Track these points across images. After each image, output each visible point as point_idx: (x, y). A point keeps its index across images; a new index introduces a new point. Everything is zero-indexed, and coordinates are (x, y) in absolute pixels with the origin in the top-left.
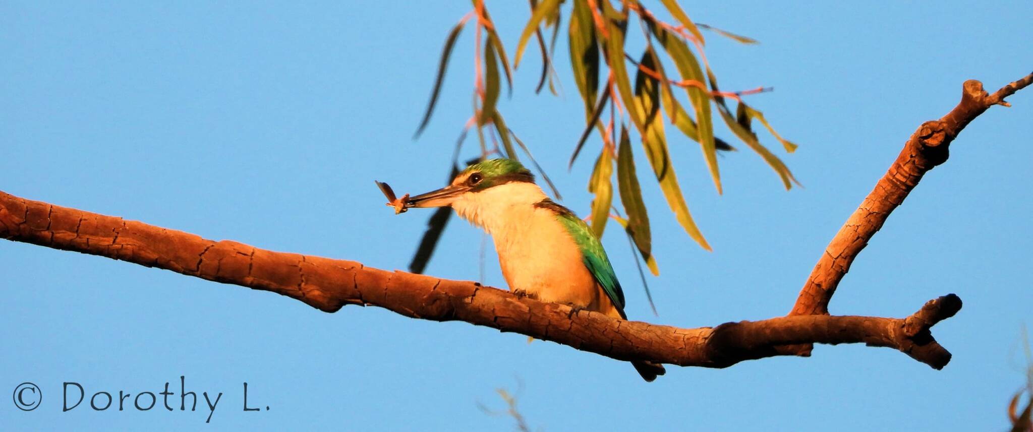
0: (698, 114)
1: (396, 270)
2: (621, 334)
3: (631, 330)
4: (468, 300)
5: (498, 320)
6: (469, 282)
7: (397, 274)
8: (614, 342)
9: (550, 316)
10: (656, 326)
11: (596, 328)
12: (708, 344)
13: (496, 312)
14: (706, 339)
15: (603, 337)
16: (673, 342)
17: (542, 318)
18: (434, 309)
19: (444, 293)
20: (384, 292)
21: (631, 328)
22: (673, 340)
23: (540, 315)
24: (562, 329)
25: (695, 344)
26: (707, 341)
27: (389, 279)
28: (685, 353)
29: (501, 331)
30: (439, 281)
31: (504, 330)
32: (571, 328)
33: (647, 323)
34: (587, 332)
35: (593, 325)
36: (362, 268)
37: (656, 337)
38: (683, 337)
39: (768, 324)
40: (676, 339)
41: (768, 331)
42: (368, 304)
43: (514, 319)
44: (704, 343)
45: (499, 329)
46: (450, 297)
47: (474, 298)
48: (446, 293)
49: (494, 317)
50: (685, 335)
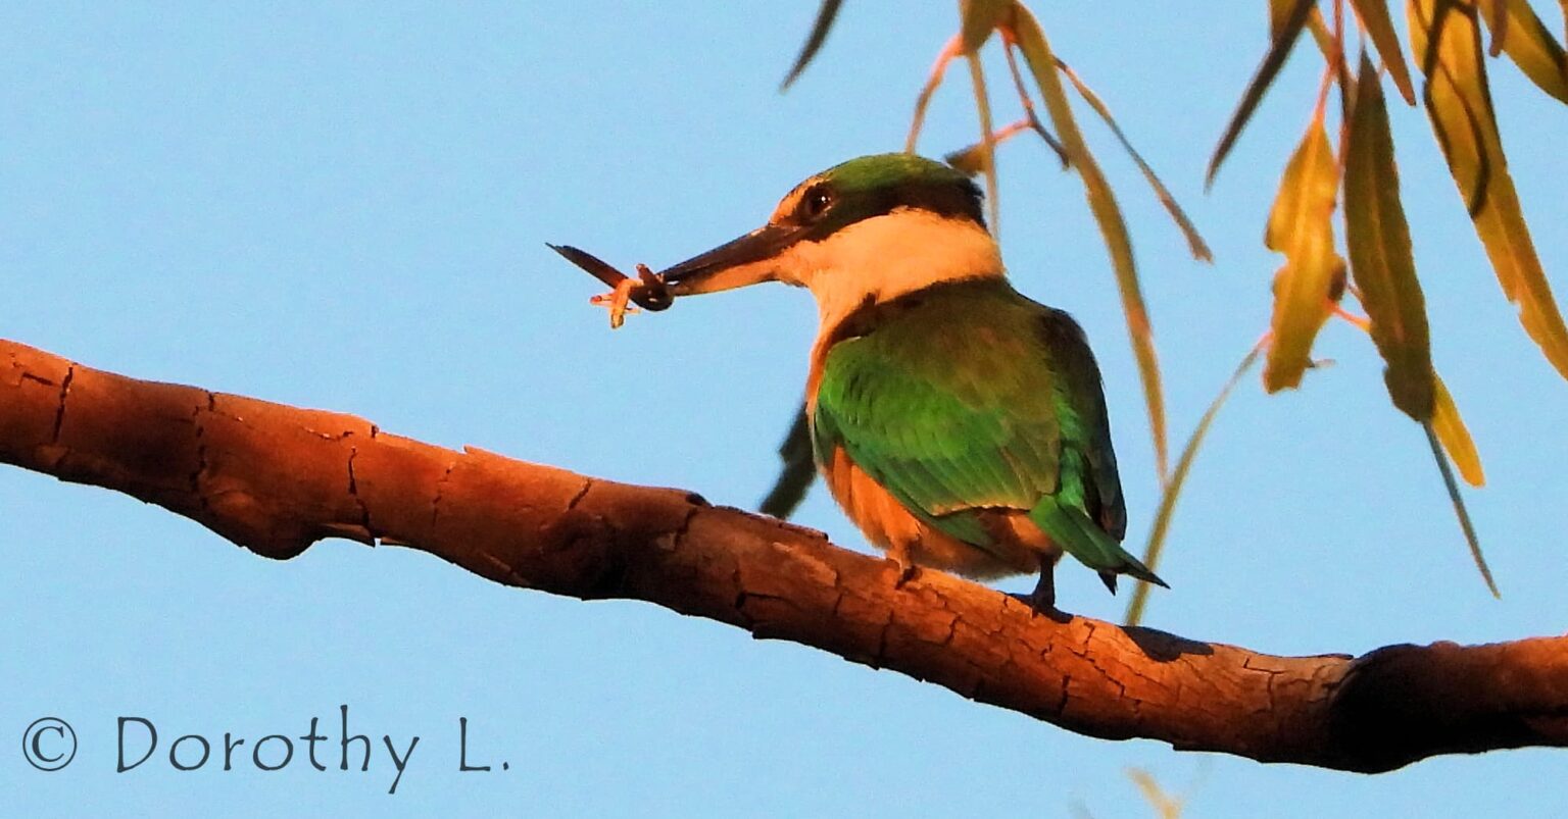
1: (469, 445)
2: (1092, 661)
3: (1122, 651)
4: (667, 543)
5: (748, 603)
6: (671, 490)
7: (471, 459)
8: (1071, 684)
9: (896, 599)
12: (1337, 702)
13: (743, 579)
15: (1042, 668)
16: (1236, 689)
17: (872, 605)
18: (567, 562)
19: (600, 517)
20: (432, 506)
21: (1123, 646)
22: (1236, 684)
23: (867, 595)
24: (925, 637)
25: (1300, 700)
26: (1335, 693)
27: (448, 471)
28: (1271, 722)
30: (589, 485)
31: (762, 633)
32: (951, 636)
34: (996, 650)
35: (1015, 629)
36: (373, 436)
38: (1267, 680)
40: (1249, 684)
42: (385, 539)
43: (791, 603)
44: (1327, 699)
45: (750, 630)
46: (614, 531)
47: (683, 536)
49: (736, 593)
50: (1274, 673)
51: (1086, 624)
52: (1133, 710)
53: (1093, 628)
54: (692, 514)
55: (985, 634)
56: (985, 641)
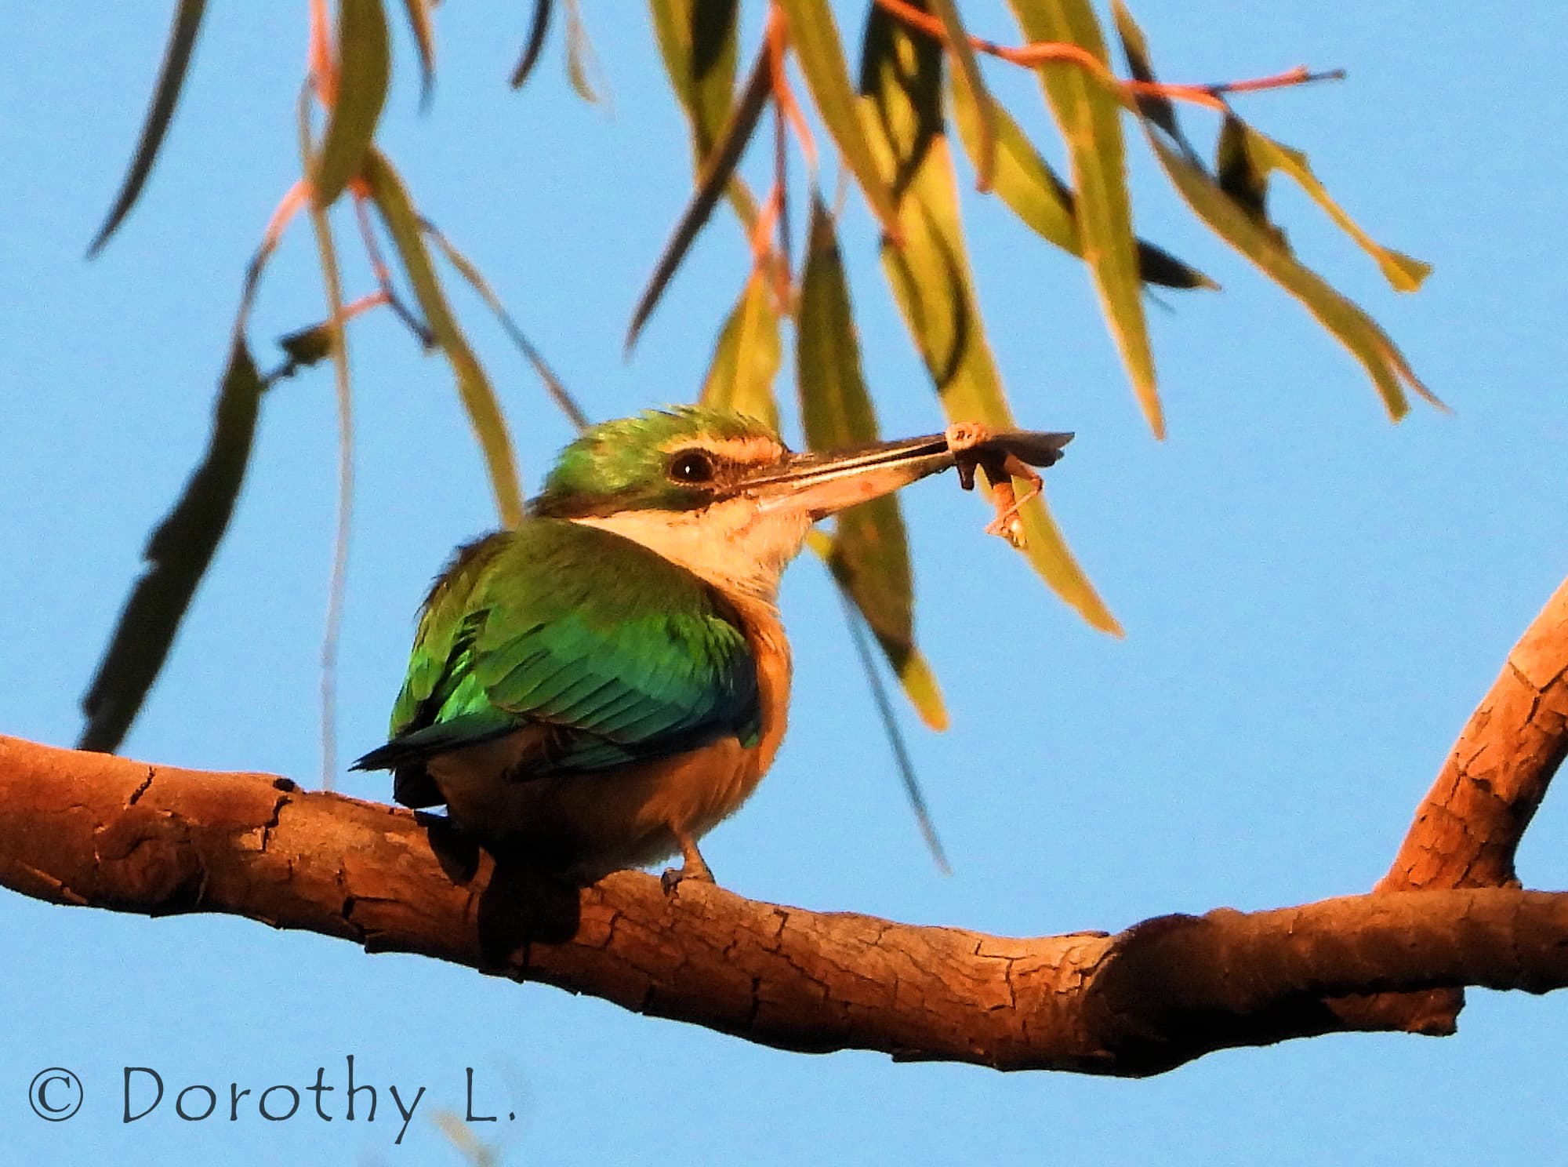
0: (1080, 158)
2: (787, 958)
3: (822, 943)
4: (252, 840)
5: (358, 910)
6: (254, 777)
8: (763, 987)
10: (912, 929)
11: (701, 939)
12: (1094, 992)
13: (350, 880)
14: (1085, 973)
15: (725, 971)
16: (969, 983)
18: (131, 872)
19: (169, 814)
21: (823, 937)
22: (967, 976)
25: (1047, 992)
26: (1089, 981)
28: (1013, 1022)
29: (367, 951)
30: (152, 775)
31: (376, 945)
32: (611, 936)
33: (878, 920)
34: (666, 950)
35: (689, 923)
37: (913, 970)
38: (1004, 968)
39: (1304, 924)
40: (982, 977)
41: (1304, 947)
43: (409, 905)
44: (1080, 988)
45: (360, 942)
46: (188, 829)
47: (272, 831)
48: (173, 816)
49: (342, 899)
50: (1013, 959)
51: (778, 912)
52: (841, 1015)
53: (785, 916)
54: (283, 802)
55: (652, 932)
56: (654, 941)
